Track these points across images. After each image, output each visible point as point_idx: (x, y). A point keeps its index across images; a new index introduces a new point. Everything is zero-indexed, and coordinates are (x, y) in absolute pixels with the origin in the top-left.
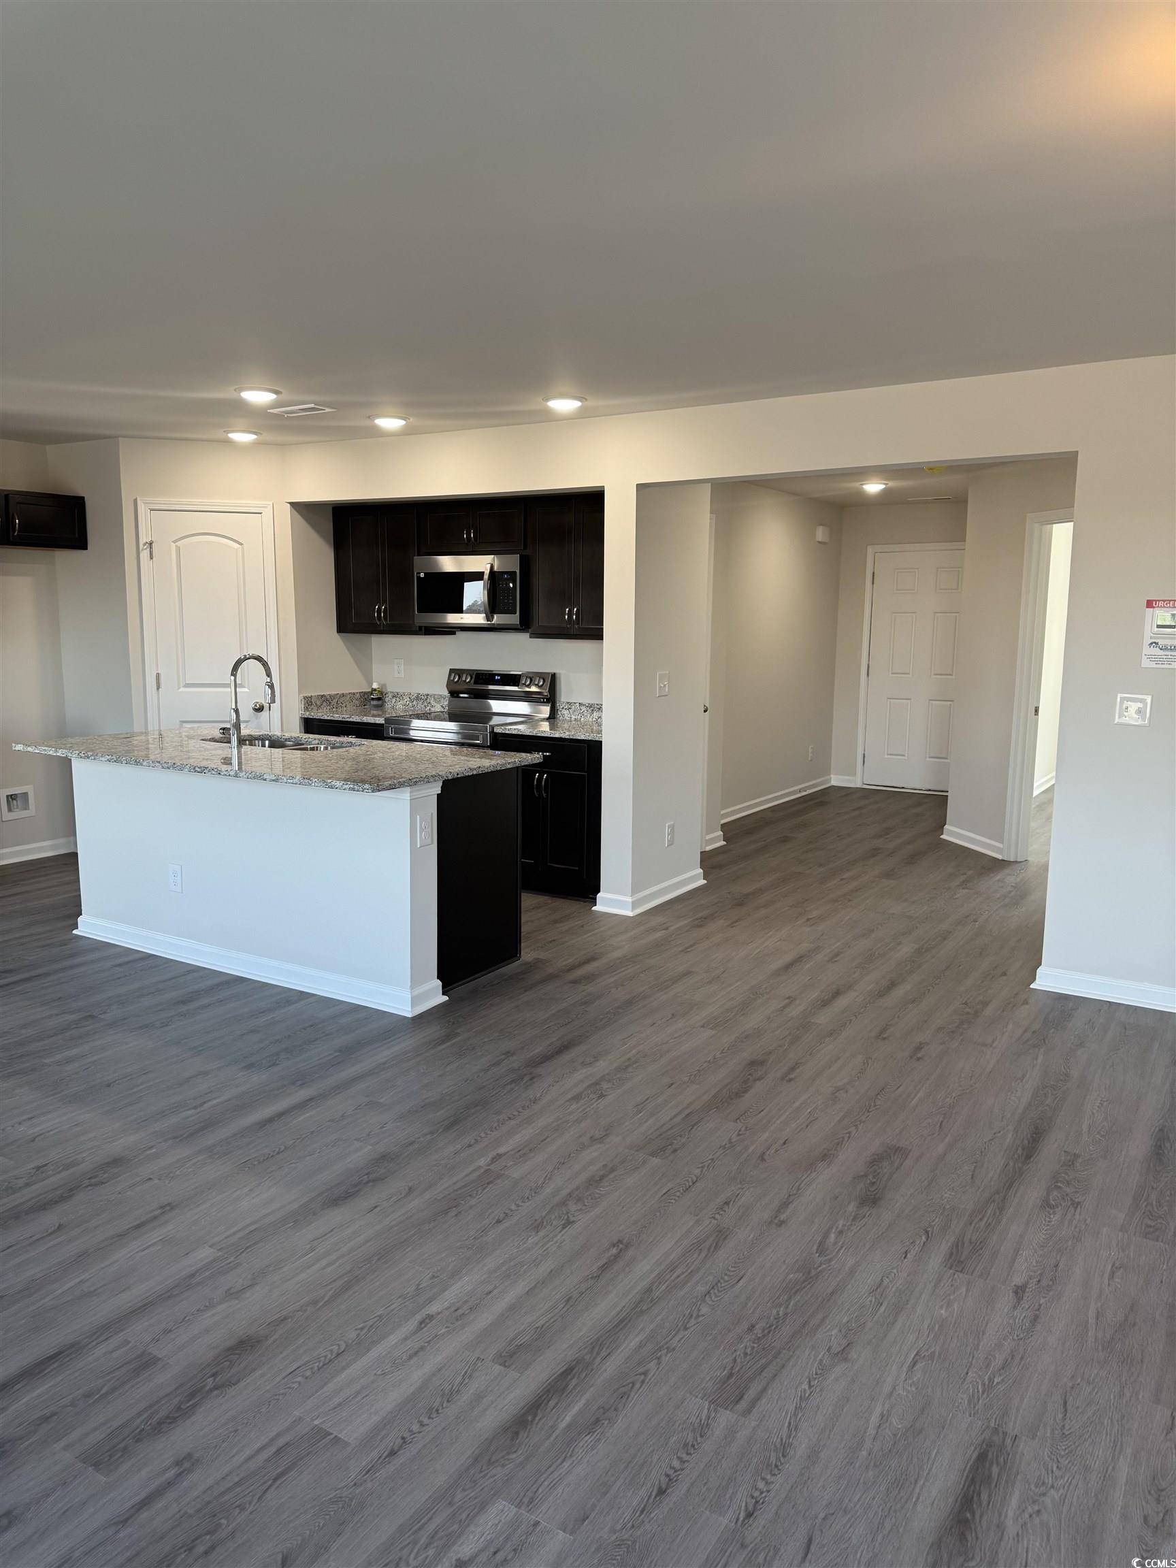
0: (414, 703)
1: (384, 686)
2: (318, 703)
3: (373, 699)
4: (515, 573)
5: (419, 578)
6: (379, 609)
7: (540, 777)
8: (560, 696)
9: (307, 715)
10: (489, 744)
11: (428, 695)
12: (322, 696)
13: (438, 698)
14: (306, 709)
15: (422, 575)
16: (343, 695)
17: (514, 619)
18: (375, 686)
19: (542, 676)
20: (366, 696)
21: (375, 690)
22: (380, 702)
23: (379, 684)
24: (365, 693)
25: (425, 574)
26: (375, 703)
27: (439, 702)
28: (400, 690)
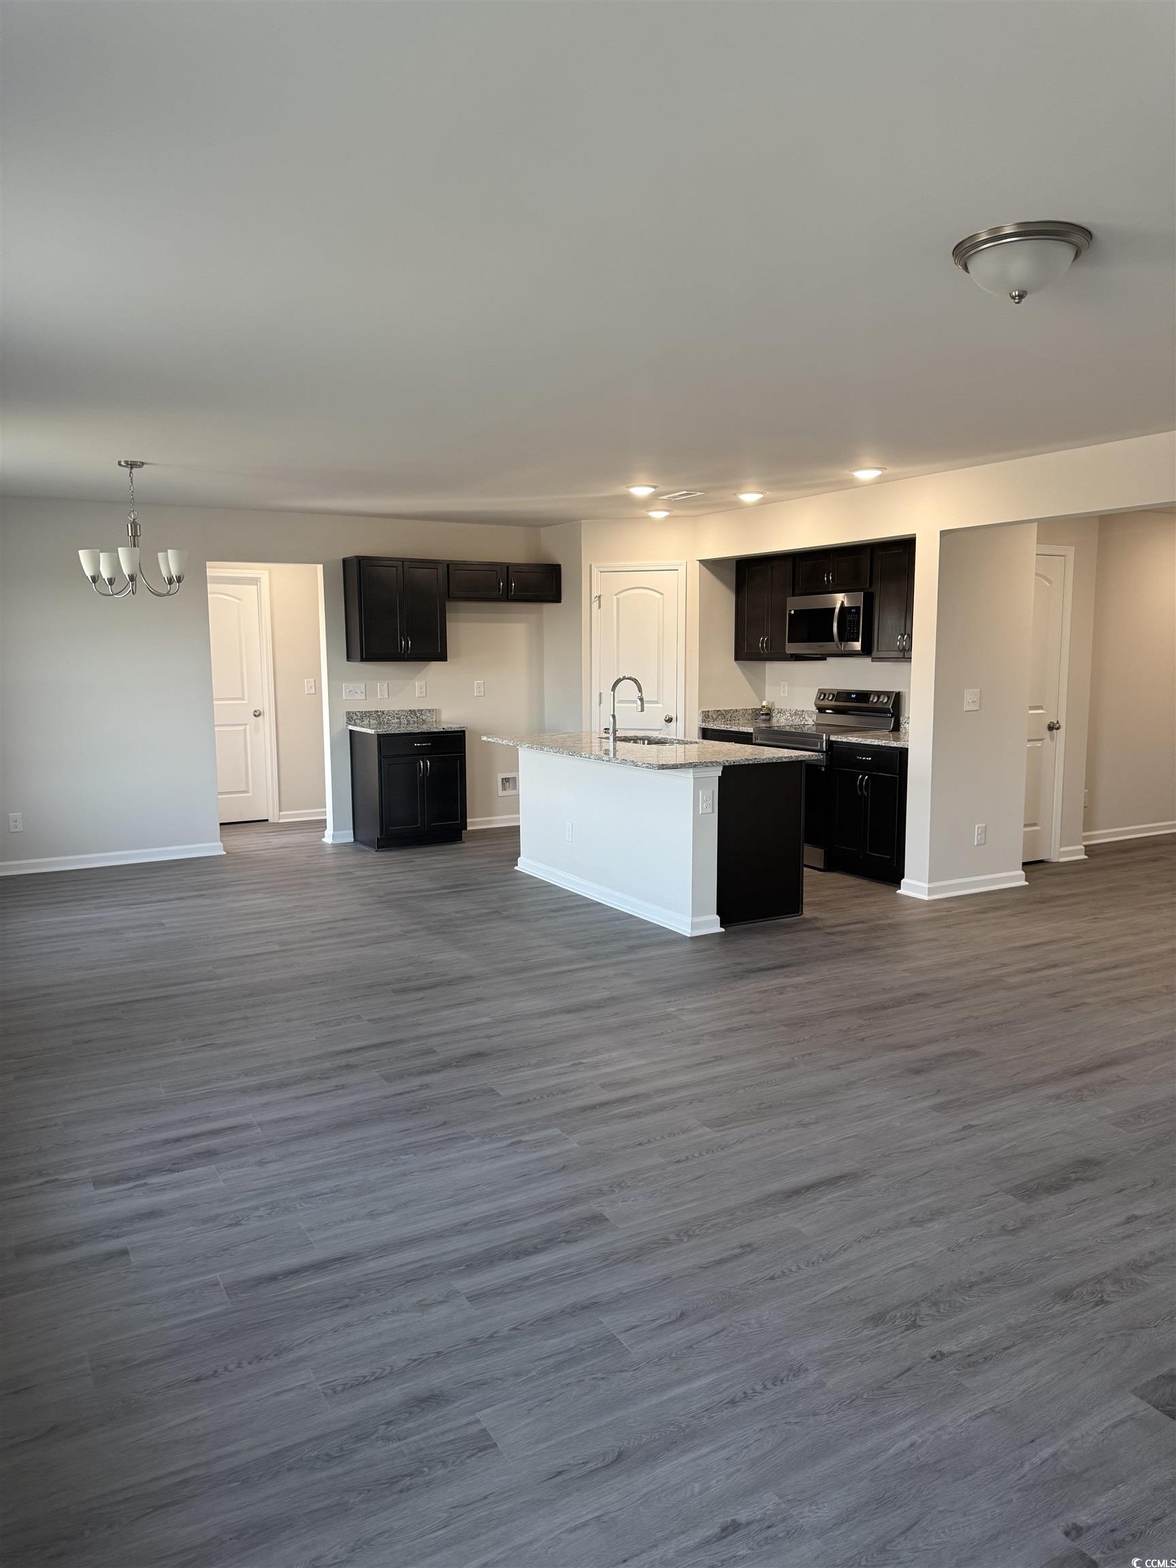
0: (794, 718)
1: (773, 704)
2: (715, 716)
3: (762, 714)
4: (859, 607)
5: (790, 614)
6: (763, 640)
7: (862, 779)
8: (905, 711)
9: (704, 725)
10: (825, 750)
11: (803, 711)
12: (718, 711)
13: (810, 714)
14: (704, 721)
15: (793, 612)
16: (737, 710)
17: (857, 646)
18: (764, 703)
19: (888, 694)
20: (757, 712)
21: (764, 707)
22: (768, 717)
23: (768, 702)
24: (757, 709)
25: (795, 611)
26: (764, 717)
27: (811, 717)
28: (784, 707)
